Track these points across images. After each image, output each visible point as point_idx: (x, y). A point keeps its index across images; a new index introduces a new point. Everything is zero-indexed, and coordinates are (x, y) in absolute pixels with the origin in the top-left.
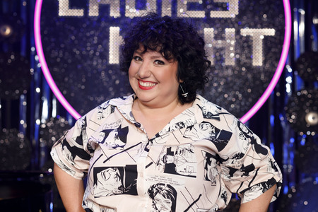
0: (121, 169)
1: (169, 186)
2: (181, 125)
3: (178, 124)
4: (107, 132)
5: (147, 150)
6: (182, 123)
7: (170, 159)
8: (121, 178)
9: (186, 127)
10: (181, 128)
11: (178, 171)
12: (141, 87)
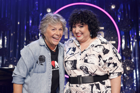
0: (72, 61)
1: (85, 67)
2: (93, 46)
3: (92, 45)
4: (70, 49)
5: (80, 55)
6: (93, 45)
7: (86, 58)
8: (72, 64)
9: (94, 46)
10: (93, 47)
11: (88, 62)
12: (77, 36)
